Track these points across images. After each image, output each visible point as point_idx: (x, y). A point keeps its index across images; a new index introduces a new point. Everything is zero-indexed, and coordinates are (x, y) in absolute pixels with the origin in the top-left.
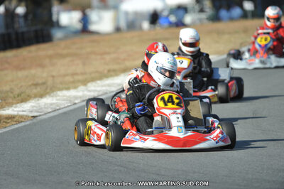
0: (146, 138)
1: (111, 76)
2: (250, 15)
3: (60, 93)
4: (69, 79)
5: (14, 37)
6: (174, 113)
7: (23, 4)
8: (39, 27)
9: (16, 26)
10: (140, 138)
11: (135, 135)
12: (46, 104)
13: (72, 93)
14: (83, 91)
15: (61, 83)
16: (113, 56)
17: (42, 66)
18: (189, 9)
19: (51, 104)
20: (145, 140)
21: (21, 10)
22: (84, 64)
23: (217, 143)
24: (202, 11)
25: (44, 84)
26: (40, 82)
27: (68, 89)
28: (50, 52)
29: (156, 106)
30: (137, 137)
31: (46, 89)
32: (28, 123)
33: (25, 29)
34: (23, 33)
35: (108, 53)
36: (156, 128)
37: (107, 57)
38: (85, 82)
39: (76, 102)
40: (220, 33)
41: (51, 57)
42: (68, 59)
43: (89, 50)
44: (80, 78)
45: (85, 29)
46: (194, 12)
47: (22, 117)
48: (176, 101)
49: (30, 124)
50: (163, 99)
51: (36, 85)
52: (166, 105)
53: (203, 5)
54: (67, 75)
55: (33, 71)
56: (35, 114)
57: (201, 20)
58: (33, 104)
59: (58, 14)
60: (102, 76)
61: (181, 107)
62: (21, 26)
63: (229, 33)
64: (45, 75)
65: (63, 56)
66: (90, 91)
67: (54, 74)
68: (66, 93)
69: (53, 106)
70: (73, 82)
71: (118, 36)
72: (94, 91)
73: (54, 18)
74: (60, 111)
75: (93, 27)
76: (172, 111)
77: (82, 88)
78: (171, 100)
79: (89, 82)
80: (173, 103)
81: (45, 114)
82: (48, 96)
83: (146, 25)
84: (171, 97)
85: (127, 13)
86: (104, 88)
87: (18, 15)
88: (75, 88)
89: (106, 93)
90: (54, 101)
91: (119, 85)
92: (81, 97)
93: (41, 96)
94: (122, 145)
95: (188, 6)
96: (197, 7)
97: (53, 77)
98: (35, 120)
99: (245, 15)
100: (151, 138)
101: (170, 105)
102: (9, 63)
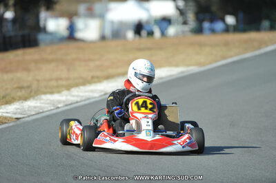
0: (116, 139)
1: (95, 82)
2: (231, 29)
3: (43, 97)
4: (53, 83)
6: (145, 117)
7: (12, 9)
8: (26, 32)
9: (4, 30)
10: (111, 139)
11: (106, 136)
12: (29, 107)
13: (56, 97)
14: (66, 96)
15: (46, 87)
16: (98, 63)
17: (28, 70)
18: (172, 21)
19: (35, 107)
20: (115, 141)
21: (9, 15)
22: (69, 70)
23: (183, 147)
24: (185, 23)
25: (29, 87)
26: (25, 85)
27: (52, 93)
29: (130, 110)
30: (108, 138)
31: (31, 92)
32: (11, 124)
33: (12, 34)
34: (10, 37)
35: (90, 60)
36: (127, 131)
37: (92, 64)
38: (68, 88)
39: (60, 106)
40: (201, 45)
41: (36, 62)
42: (53, 64)
44: (64, 83)
45: (71, 36)
46: (178, 24)
47: (5, 118)
48: (150, 106)
49: (13, 126)
50: (137, 104)
51: (21, 88)
52: (139, 109)
53: (186, 17)
54: (51, 80)
55: (19, 75)
56: (19, 116)
57: (183, 32)
58: (17, 107)
59: (45, 20)
60: (85, 82)
61: (154, 112)
62: (9, 30)
64: (30, 78)
65: (48, 61)
66: (73, 96)
67: (39, 78)
68: (49, 97)
69: (37, 109)
70: (57, 87)
71: (103, 44)
72: (77, 96)
73: (42, 23)
74: (44, 115)
75: (79, 35)
76: (144, 116)
77: (65, 92)
78: (144, 105)
79: (72, 87)
80: (146, 108)
81: (29, 116)
82: (32, 99)
83: (130, 35)
84: (145, 102)
85: (112, 22)
86: (87, 94)
87: (6, 19)
88: (59, 92)
89: (89, 99)
90: (38, 104)
91: (102, 91)
92: (64, 102)
93: (26, 99)
94: (94, 145)
95: (172, 18)
96: (181, 19)
97: (38, 81)
98: (18, 122)
99: (227, 29)
100: (121, 140)
101: (143, 110)
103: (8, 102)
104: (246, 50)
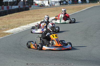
5: (20, 9)
17: (23, 17)
34: (22, 8)
35: (39, 15)
37: (39, 16)
41: (26, 15)
43: (35, 13)
55: (20, 19)
65: (28, 15)
67: (24, 20)
102: (16, 17)
103: (12, 28)
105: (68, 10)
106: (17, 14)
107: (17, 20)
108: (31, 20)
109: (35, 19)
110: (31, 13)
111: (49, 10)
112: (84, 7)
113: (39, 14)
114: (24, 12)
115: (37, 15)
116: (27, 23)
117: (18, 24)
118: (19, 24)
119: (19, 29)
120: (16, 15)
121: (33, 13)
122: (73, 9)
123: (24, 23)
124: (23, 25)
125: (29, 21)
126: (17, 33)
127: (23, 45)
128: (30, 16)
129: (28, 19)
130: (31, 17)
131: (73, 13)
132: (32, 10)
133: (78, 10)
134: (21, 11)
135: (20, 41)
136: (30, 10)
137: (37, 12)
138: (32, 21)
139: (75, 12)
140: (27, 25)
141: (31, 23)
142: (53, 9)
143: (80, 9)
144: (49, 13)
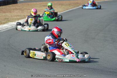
4: (16, 17)
5: (6, 2)
17: (10, 12)
25: (8, 19)
28: (14, 8)
41: (14, 9)
42: (18, 10)
43: (25, 8)
55: (7, 14)
63: (65, 5)
65: (17, 9)
67: (12, 15)
97: (12, 16)
102: (2, 11)
104: (75, 7)
105: (64, 6)
106: (4, 7)
107: (4, 14)
108: (20, 16)
109: (25, 15)
110: (19, 8)
111: (41, 5)
112: (82, 3)
113: (30, 8)
114: (11, 5)
115: (27, 10)
116: (16, 19)
117: (5, 20)
118: (7, 20)
119: (7, 26)
120: (2, 8)
121: (22, 7)
122: (69, 5)
123: (12, 19)
124: (11, 22)
125: (18, 17)
126: (4, 30)
127: (13, 45)
128: (19, 11)
129: (17, 15)
130: (21, 12)
131: (69, 9)
132: (21, 4)
133: (75, 6)
134: (7, 4)
135: (9, 41)
136: (18, 3)
137: (26, 7)
138: (22, 17)
139: (71, 9)
140: (15, 21)
141: (21, 19)
142: (45, 4)
143: (78, 5)
144: (41, 8)
